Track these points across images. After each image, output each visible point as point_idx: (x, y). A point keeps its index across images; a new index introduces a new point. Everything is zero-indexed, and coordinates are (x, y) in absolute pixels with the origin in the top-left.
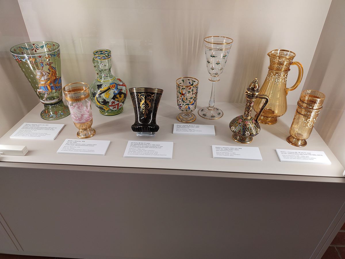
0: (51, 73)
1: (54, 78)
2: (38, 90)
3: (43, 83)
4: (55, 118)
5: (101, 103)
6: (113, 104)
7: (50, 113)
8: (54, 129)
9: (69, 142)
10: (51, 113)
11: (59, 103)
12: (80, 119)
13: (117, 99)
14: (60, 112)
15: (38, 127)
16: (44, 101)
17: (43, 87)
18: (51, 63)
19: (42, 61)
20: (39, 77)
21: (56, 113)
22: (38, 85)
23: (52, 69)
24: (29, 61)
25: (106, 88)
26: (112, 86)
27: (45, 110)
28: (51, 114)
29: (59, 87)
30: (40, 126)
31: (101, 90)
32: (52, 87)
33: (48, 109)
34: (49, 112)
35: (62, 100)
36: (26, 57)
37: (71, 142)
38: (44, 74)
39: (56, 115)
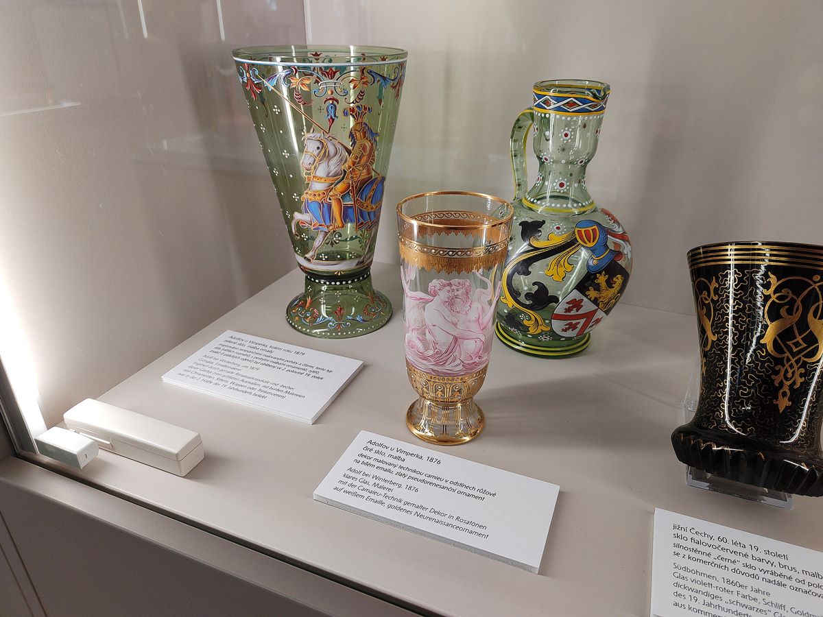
0: (357, 151)
1: (364, 175)
2: (297, 216)
3: (318, 186)
4: (330, 331)
5: (522, 298)
6: (573, 312)
7: (320, 311)
8: (322, 374)
9: (370, 446)
10: (323, 309)
11: (358, 279)
12: (442, 357)
13: (592, 293)
14: (353, 309)
15: (268, 354)
16: (309, 260)
17: (314, 207)
18: (365, 108)
19: (335, 95)
20: (311, 160)
21: (337, 311)
22: (300, 195)
23: (365, 133)
24: (284, 89)
25: (557, 239)
26: (587, 232)
27: (304, 296)
28: (320, 314)
29: (372, 216)
30: (276, 354)
31: (536, 244)
32: (347, 208)
33: (315, 295)
34: (316, 304)
35: (368, 268)
36: (280, 69)
37: (380, 449)
38: (332, 150)
39: (339, 320)
